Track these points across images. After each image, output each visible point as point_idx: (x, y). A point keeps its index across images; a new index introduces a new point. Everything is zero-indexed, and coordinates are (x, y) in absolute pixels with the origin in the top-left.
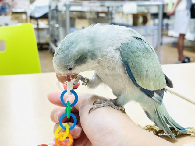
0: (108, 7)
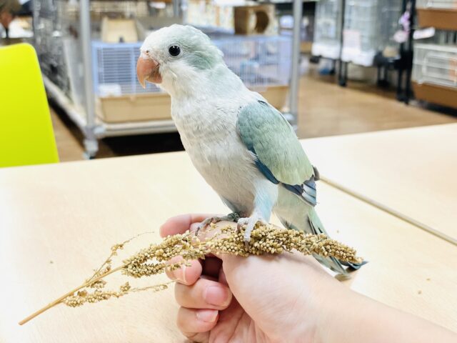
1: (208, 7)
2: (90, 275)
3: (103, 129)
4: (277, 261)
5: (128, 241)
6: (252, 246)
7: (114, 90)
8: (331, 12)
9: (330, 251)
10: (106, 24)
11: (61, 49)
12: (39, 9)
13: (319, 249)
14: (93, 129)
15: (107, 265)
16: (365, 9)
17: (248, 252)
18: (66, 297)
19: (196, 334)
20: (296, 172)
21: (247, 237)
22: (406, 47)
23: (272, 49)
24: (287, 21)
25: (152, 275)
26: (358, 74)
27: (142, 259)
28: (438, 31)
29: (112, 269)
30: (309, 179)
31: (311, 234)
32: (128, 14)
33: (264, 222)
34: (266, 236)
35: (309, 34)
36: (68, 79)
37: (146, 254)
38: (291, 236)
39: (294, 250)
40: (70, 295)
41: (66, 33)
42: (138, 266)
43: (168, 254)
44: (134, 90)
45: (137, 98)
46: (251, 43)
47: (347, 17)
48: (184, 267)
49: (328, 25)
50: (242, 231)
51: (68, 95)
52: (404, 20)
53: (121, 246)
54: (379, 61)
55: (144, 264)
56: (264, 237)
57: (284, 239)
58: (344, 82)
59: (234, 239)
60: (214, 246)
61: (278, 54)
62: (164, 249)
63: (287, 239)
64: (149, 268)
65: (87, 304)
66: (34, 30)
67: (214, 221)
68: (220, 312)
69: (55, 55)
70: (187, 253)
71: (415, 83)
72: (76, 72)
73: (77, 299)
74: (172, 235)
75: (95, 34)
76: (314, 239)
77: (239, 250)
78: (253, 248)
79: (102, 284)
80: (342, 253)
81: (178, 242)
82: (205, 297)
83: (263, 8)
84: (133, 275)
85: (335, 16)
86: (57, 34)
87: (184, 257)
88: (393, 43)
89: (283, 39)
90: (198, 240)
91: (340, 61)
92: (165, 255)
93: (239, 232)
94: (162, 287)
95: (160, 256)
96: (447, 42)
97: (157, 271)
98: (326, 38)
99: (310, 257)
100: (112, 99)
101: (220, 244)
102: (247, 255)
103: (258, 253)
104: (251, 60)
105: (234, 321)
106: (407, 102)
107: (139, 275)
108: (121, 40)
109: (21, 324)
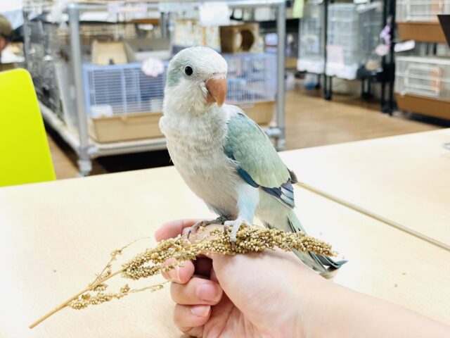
0: (162, 14)
1: (195, 26)
2: (92, 280)
3: (96, 150)
4: (261, 258)
5: (126, 247)
6: (238, 245)
7: (106, 110)
8: (315, 29)
9: (308, 246)
10: (96, 47)
11: (53, 72)
12: (30, 34)
13: (298, 246)
14: (86, 149)
15: (107, 269)
16: (347, 24)
17: (235, 251)
18: (71, 301)
19: (192, 328)
20: (273, 175)
21: (233, 237)
22: (388, 60)
23: (258, 66)
24: (271, 38)
25: (149, 277)
26: (343, 88)
27: (139, 262)
28: (418, 43)
29: (112, 273)
30: (285, 182)
31: (290, 233)
32: (117, 37)
33: (248, 223)
34: (250, 236)
35: (294, 50)
36: (60, 102)
37: (143, 258)
38: (273, 235)
39: (276, 247)
40: (75, 299)
41: (57, 56)
42: (136, 269)
43: (163, 257)
44: (125, 110)
45: (129, 118)
46: (238, 61)
47: (329, 32)
48: (178, 268)
49: (311, 41)
50: (228, 232)
51: (60, 117)
52: (385, 34)
53: (120, 252)
54: (362, 74)
55: (141, 267)
56: (249, 237)
57: (267, 238)
58: (329, 96)
59: (222, 240)
60: (204, 248)
61: (264, 70)
62: (159, 252)
63: (269, 238)
64: (146, 270)
65: (90, 306)
66: (25, 55)
67: (204, 224)
68: (212, 307)
69: (47, 79)
70: (179, 255)
71: (398, 94)
72: (68, 94)
73: (81, 302)
74: (166, 239)
75: (86, 57)
76: (293, 237)
77: (226, 250)
78: (239, 248)
79: (103, 287)
80: (319, 248)
81: (171, 246)
82: (198, 294)
83: (248, 27)
84: (132, 277)
85: (318, 32)
86: (48, 58)
87: (177, 259)
88: (376, 56)
89: (268, 56)
90: (189, 243)
91: (325, 76)
92: (160, 258)
93: (226, 233)
94: (158, 287)
95: (156, 259)
96: (427, 54)
97: (153, 272)
98: (310, 54)
99: (291, 253)
100: (104, 119)
101: (209, 246)
102: (234, 253)
103: (244, 252)
104: (238, 77)
105: (225, 315)
106: (391, 114)
107: (137, 277)
108: (111, 62)
109: (31, 327)
